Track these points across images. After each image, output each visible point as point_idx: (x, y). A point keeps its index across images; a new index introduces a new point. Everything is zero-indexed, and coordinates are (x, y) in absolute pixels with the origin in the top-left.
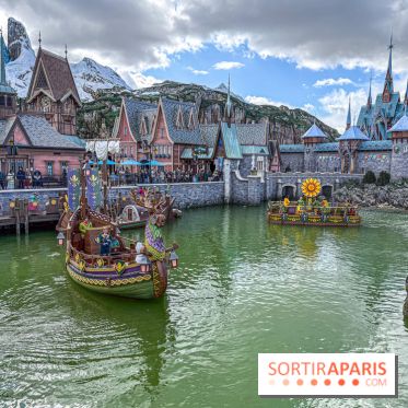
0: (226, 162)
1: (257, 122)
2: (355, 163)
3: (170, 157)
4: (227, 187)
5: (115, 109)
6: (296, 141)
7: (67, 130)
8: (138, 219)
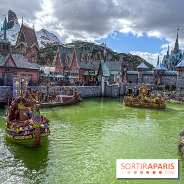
0: (103, 78)
1: (117, 60)
2: (161, 80)
3: (78, 74)
4: (103, 89)
5: (54, 52)
6: (135, 69)
7: (33, 61)
8: (62, 102)
